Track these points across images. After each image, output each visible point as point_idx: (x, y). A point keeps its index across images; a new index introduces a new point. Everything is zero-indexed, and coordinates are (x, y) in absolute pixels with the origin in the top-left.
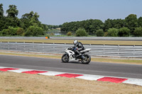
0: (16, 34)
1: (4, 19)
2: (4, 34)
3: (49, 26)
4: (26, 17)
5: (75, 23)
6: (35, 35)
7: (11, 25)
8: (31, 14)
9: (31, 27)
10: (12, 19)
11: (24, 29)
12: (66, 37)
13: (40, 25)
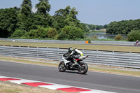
0: (47, 37)
1: (33, 16)
2: (32, 36)
3: (90, 26)
4: (60, 14)
5: (127, 22)
6: (71, 38)
7: (41, 24)
8: (67, 10)
9: (66, 27)
10: (42, 17)
11: (58, 29)
12: (114, 42)
13: (78, 24)
